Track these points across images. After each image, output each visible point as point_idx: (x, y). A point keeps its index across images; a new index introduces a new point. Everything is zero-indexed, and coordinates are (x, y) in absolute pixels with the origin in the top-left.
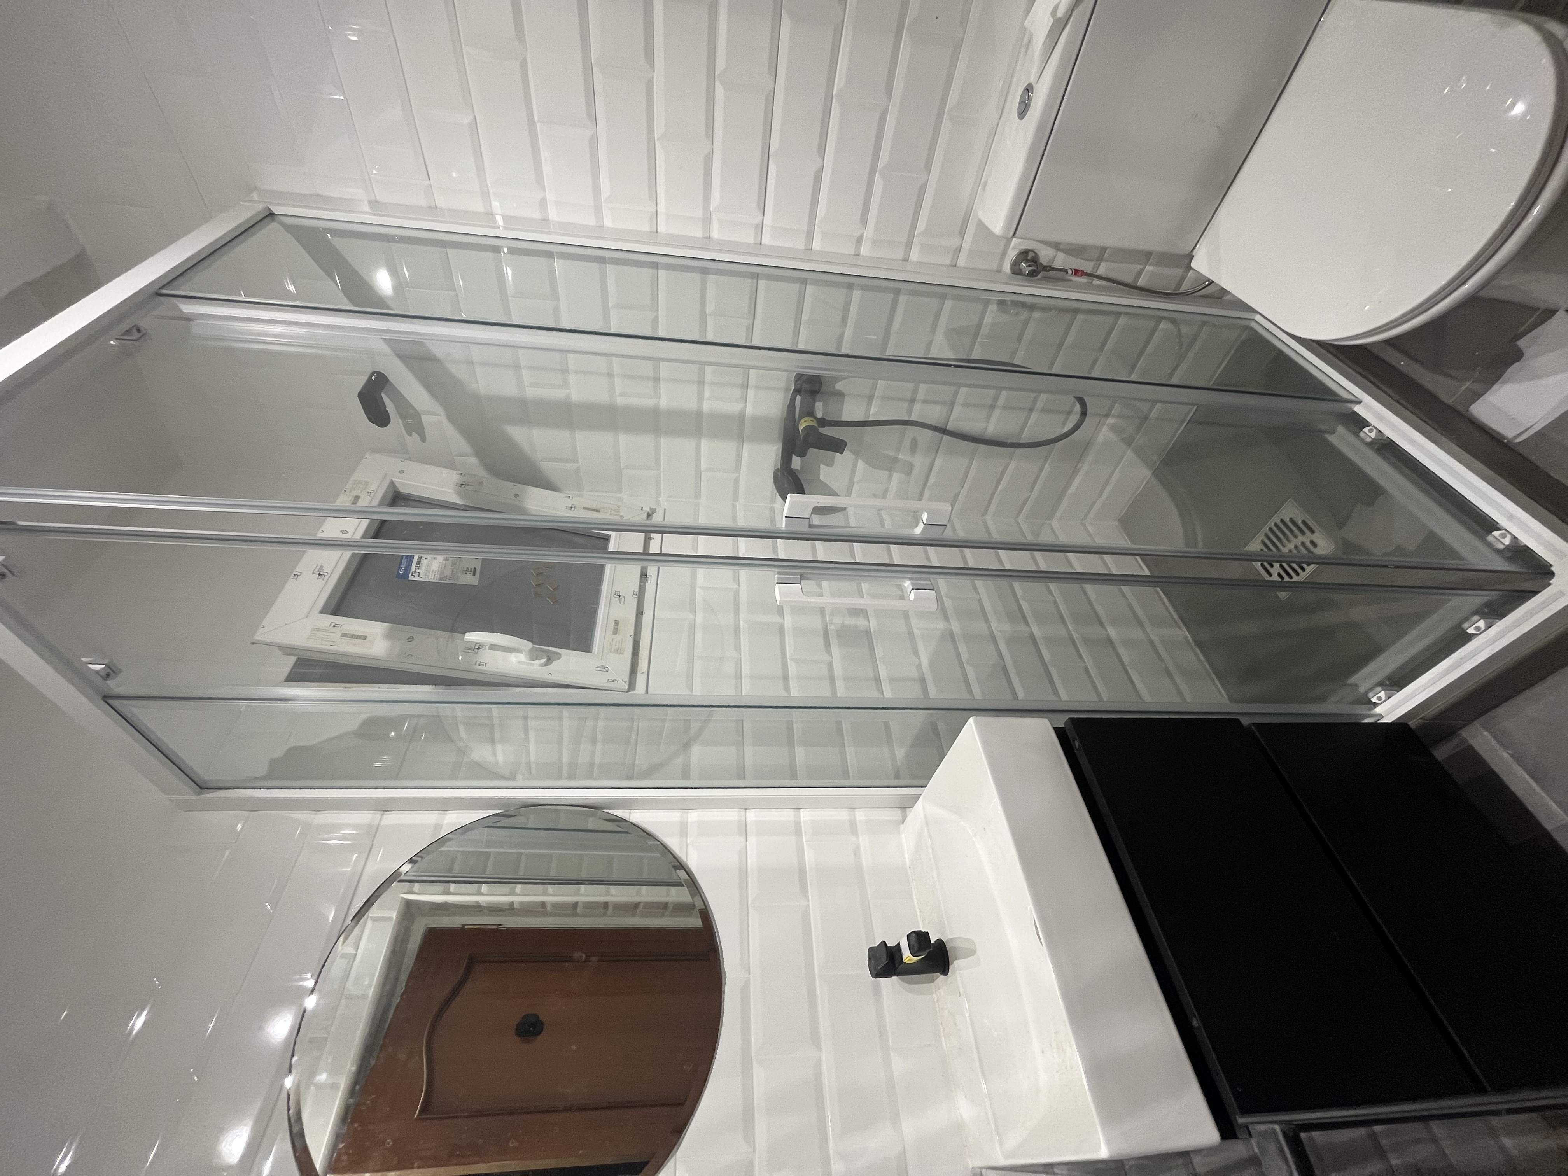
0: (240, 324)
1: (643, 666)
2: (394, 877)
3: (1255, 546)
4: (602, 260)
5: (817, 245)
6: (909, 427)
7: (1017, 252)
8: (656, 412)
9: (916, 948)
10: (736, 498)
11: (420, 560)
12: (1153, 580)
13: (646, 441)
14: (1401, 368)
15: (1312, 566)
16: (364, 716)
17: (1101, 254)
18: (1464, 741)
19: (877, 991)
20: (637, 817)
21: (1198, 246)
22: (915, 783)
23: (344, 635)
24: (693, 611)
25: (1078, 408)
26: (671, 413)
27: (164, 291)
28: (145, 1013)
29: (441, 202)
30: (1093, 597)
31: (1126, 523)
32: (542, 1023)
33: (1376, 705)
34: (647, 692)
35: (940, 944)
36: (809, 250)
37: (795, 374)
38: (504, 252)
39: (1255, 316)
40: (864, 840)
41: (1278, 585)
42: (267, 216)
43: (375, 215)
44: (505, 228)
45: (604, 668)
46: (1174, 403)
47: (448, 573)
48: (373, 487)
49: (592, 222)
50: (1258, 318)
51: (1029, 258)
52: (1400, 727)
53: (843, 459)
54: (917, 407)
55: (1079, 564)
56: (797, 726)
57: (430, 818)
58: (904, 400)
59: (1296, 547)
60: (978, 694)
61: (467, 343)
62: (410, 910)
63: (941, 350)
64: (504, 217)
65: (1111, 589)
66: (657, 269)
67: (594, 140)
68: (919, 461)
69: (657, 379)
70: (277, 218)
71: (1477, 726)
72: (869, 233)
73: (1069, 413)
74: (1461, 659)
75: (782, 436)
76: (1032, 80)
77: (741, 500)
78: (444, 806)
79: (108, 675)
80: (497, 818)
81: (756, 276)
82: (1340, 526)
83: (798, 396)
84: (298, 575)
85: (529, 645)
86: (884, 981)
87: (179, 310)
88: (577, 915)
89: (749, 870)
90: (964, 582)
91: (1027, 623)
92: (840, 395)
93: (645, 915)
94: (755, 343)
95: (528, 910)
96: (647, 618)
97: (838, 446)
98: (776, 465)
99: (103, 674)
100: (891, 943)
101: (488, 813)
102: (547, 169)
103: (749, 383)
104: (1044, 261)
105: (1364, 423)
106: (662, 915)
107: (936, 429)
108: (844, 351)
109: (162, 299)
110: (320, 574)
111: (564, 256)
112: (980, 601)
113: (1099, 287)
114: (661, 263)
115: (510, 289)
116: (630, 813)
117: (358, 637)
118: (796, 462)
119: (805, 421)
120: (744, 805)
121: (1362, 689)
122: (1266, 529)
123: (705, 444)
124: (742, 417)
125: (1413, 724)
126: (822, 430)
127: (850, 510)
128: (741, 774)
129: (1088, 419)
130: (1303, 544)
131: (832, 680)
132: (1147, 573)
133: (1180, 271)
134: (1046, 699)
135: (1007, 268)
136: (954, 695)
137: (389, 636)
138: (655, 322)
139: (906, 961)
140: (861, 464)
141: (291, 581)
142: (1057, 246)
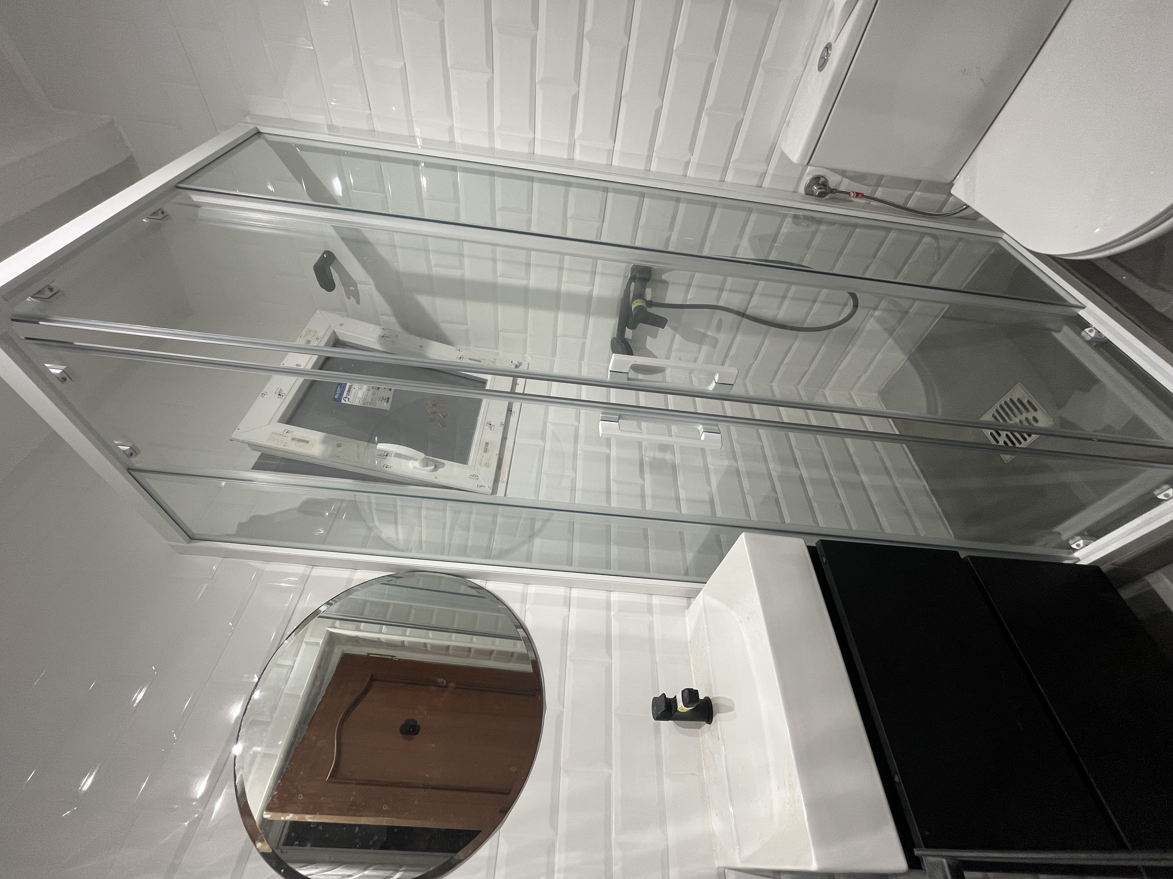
0: (232, 211)
1: (503, 477)
2: (316, 613)
3: (988, 417)
4: (492, 174)
5: (654, 167)
6: (716, 310)
7: (811, 177)
8: (526, 290)
9: (687, 701)
10: (582, 358)
11: (350, 389)
12: (901, 438)
13: (517, 312)
14: (1122, 282)
15: (1033, 436)
16: (304, 498)
17: (879, 180)
18: (1148, 585)
19: (657, 731)
20: (491, 586)
21: (958, 177)
22: (698, 579)
23: (293, 439)
24: (543, 438)
25: (851, 302)
26: (538, 292)
27: (181, 185)
28: (144, 690)
29: (378, 127)
30: (852, 449)
31: (884, 394)
32: (419, 728)
33: (1075, 550)
34: (505, 495)
35: (707, 701)
36: (648, 170)
37: (632, 265)
38: (421, 166)
39: (1003, 235)
40: (657, 618)
41: (1002, 449)
42: (254, 135)
43: (329, 135)
44: (423, 148)
45: (476, 477)
46: (930, 301)
47: (369, 400)
48: (320, 334)
49: (486, 145)
50: (1005, 237)
51: (820, 182)
52: (1094, 569)
53: (665, 333)
54: (725, 294)
55: (842, 421)
56: (614, 531)
57: (345, 573)
58: (714, 289)
59: (1021, 421)
60: (754, 516)
61: (392, 231)
62: (332, 639)
63: (745, 252)
64: (423, 140)
65: (867, 443)
66: (533, 182)
67: (490, 84)
68: (723, 337)
69: (528, 265)
70: (262, 135)
71: (1160, 574)
72: (695, 159)
73: (845, 305)
74: (1150, 519)
75: (619, 311)
76: (831, 40)
77: (586, 359)
78: (355, 566)
79: (131, 455)
80: (390, 578)
81: (606, 190)
82: (1060, 405)
83: (633, 283)
84: (264, 395)
85: (422, 455)
86: (663, 723)
87: (191, 198)
88: (448, 655)
89: (569, 631)
90: (751, 430)
91: (798, 467)
92: (665, 282)
93: (496, 660)
94: (603, 240)
95: (413, 647)
96: (509, 442)
97: (660, 322)
98: (613, 334)
99: (128, 453)
100: (669, 696)
101: (384, 574)
102: (455, 103)
103: (597, 271)
104: (832, 185)
105: (1087, 325)
106: (510, 661)
107: (738, 313)
108: (670, 249)
109: (179, 190)
110: (279, 395)
111: (466, 170)
112: (762, 447)
113: (875, 208)
114: (536, 177)
115: (425, 194)
116: (486, 583)
117: (302, 441)
118: (629, 333)
119: (637, 302)
120: (570, 584)
121: (1064, 537)
122: (997, 406)
123: (561, 316)
124: (590, 297)
125: (1104, 568)
126: (650, 310)
127: (668, 372)
128: (570, 561)
129: (859, 310)
130: (1027, 419)
131: (643, 497)
132: (897, 432)
133: (944, 197)
134: (807, 525)
135: (802, 190)
136: (736, 516)
137: (324, 441)
138: (529, 221)
139: (679, 710)
140: (678, 337)
141: (260, 398)
142: (843, 173)
